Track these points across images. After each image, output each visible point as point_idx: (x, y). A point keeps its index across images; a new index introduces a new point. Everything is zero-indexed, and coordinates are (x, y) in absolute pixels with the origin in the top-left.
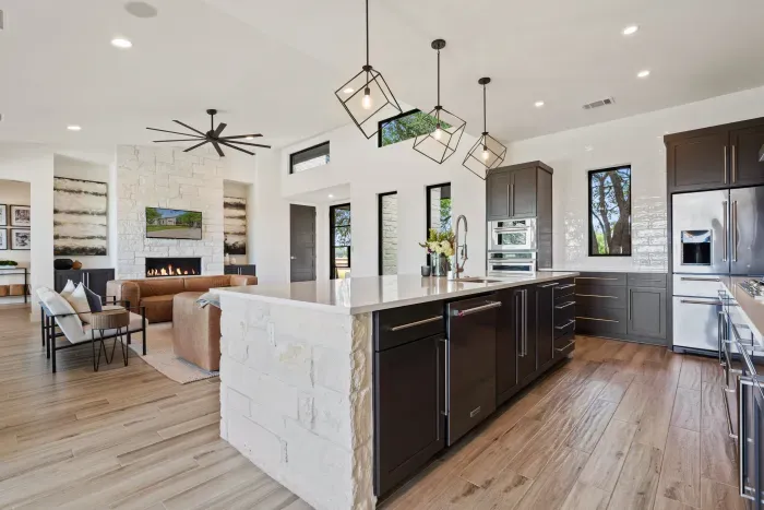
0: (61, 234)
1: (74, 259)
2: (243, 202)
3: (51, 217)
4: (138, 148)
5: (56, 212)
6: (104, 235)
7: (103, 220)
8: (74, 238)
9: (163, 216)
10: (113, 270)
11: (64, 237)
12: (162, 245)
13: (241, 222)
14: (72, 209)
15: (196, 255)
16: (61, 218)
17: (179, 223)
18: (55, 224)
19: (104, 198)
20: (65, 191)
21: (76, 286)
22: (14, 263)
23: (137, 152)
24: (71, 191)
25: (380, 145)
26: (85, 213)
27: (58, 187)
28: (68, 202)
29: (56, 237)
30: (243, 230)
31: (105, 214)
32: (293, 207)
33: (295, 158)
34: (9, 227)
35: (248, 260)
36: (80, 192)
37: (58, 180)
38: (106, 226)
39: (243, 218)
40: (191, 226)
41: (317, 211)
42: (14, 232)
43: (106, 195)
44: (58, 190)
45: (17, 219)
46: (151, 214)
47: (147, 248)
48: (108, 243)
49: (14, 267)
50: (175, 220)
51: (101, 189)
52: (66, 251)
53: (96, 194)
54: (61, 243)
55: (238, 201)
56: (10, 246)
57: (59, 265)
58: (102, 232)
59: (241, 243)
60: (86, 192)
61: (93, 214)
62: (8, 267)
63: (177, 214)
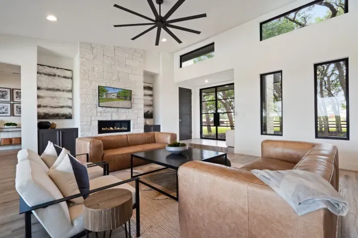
0: (42, 105)
1: (51, 121)
2: (151, 86)
3: (35, 92)
4: (93, 45)
5: (39, 88)
6: (71, 105)
7: (70, 95)
8: (51, 107)
9: (109, 92)
10: (77, 129)
11: (44, 107)
12: (108, 112)
13: (150, 98)
14: (50, 87)
15: (128, 119)
16: (42, 93)
17: (119, 97)
18: (39, 97)
19: (70, 80)
20: (45, 74)
21: (59, 151)
22: (15, 125)
23: (92, 48)
24: (49, 75)
25: (261, 40)
26: (58, 90)
27: (41, 72)
28: (47, 82)
29: (39, 106)
30: (151, 103)
31: (71, 91)
32: (181, 89)
33: (184, 58)
34: (12, 102)
35: (154, 121)
36: (55, 75)
37: (40, 67)
38: (72, 99)
39: (151, 95)
40: (125, 99)
41: (192, 92)
42: (15, 105)
43: (72, 78)
44: (40, 73)
45: (17, 97)
46: (101, 90)
47: (99, 114)
48: (73, 111)
49: (15, 127)
50: (116, 95)
51: (68, 74)
52: (46, 116)
53: (65, 77)
54: (43, 111)
55: (148, 85)
56: (12, 114)
57: (41, 126)
58: (69, 103)
59: (150, 111)
60: (59, 76)
61: (63, 91)
62: (11, 127)
63: (117, 91)
